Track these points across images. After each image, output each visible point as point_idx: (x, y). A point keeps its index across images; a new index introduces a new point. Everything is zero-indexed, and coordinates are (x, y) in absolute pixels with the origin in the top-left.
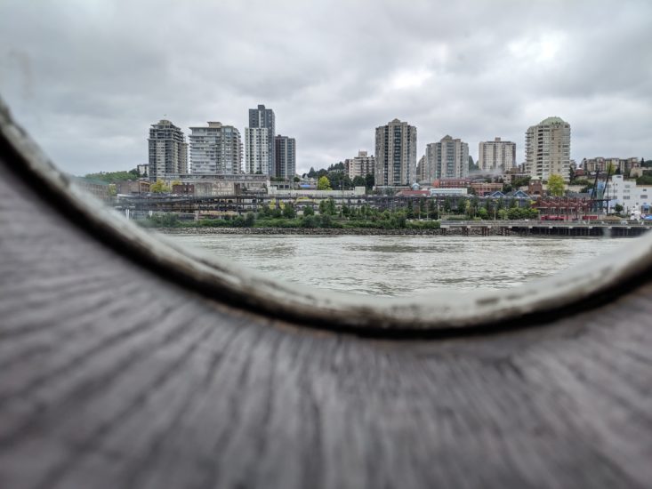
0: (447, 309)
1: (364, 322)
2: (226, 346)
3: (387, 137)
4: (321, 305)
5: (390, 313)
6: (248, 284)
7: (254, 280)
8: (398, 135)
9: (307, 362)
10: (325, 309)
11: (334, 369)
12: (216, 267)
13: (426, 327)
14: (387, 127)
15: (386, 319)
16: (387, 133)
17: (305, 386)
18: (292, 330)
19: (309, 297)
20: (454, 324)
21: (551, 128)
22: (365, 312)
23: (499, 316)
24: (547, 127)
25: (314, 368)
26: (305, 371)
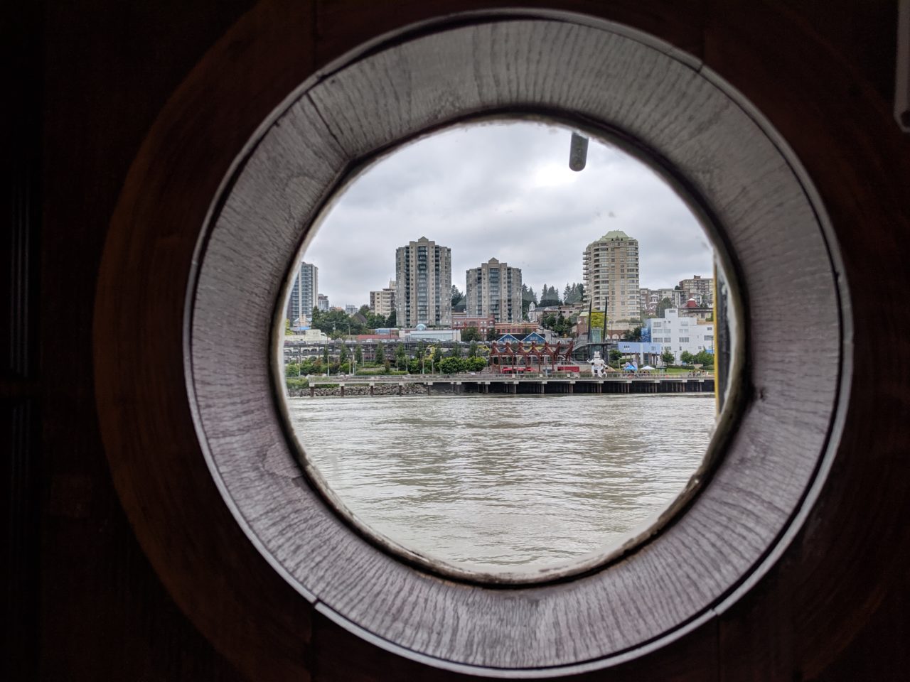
0: (525, 575)
1: (487, 581)
2: (428, 595)
3: (408, 261)
4: (466, 572)
5: (498, 577)
6: (433, 563)
7: (435, 561)
8: (423, 258)
9: (457, 601)
10: (468, 574)
11: (467, 604)
12: (418, 555)
13: (516, 583)
14: (407, 248)
15: (496, 579)
16: (408, 257)
17: (456, 611)
18: (452, 585)
19: (461, 569)
20: (530, 582)
21: (610, 247)
22: (487, 576)
23: (550, 578)
24: (605, 244)
25: (459, 604)
26: (456, 605)
